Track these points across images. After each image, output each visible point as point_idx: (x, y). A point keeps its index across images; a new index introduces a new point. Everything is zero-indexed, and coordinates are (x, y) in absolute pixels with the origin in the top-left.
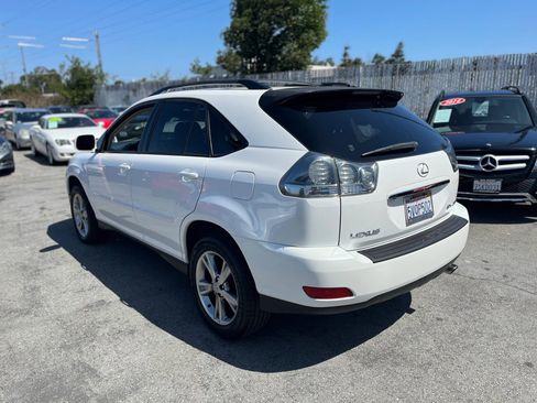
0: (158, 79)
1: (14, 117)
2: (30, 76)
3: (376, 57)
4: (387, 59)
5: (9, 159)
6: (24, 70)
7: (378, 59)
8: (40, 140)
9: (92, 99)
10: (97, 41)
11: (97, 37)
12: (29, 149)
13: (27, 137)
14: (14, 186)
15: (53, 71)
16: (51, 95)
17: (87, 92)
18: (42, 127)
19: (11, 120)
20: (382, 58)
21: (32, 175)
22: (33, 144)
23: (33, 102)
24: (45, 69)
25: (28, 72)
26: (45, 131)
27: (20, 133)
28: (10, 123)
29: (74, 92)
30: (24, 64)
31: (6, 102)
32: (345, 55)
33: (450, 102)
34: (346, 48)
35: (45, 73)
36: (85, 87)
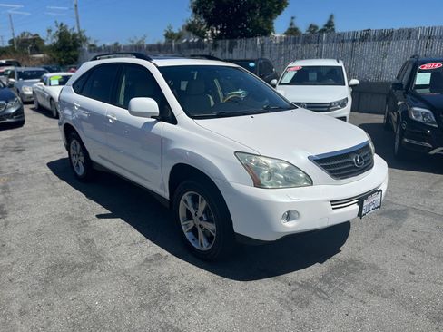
0: (135, 43)
1: (16, 75)
2: (18, 40)
3: (311, 26)
4: (320, 28)
5: (20, 113)
6: (13, 34)
7: (312, 28)
8: (44, 96)
9: (76, 60)
10: (76, 9)
11: (76, 6)
12: (32, 103)
13: (30, 93)
14: (29, 137)
15: (37, 35)
16: (41, 56)
17: (72, 53)
18: (45, 84)
19: (14, 78)
20: (316, 27)
21: (41, 127)
22: (36, 99)
23: (25, 62)
24: (30, 34)
25: (16, 36)
26: (47, 88)
27: (23, 89)
28: (12, 80)
29: (61, 53)
30: (12, 29)
31: (4, 61)
32: (292, 24)
33: (428, 66)
34: (293, 18)
35: (30, 37)
36: (70, 49)
